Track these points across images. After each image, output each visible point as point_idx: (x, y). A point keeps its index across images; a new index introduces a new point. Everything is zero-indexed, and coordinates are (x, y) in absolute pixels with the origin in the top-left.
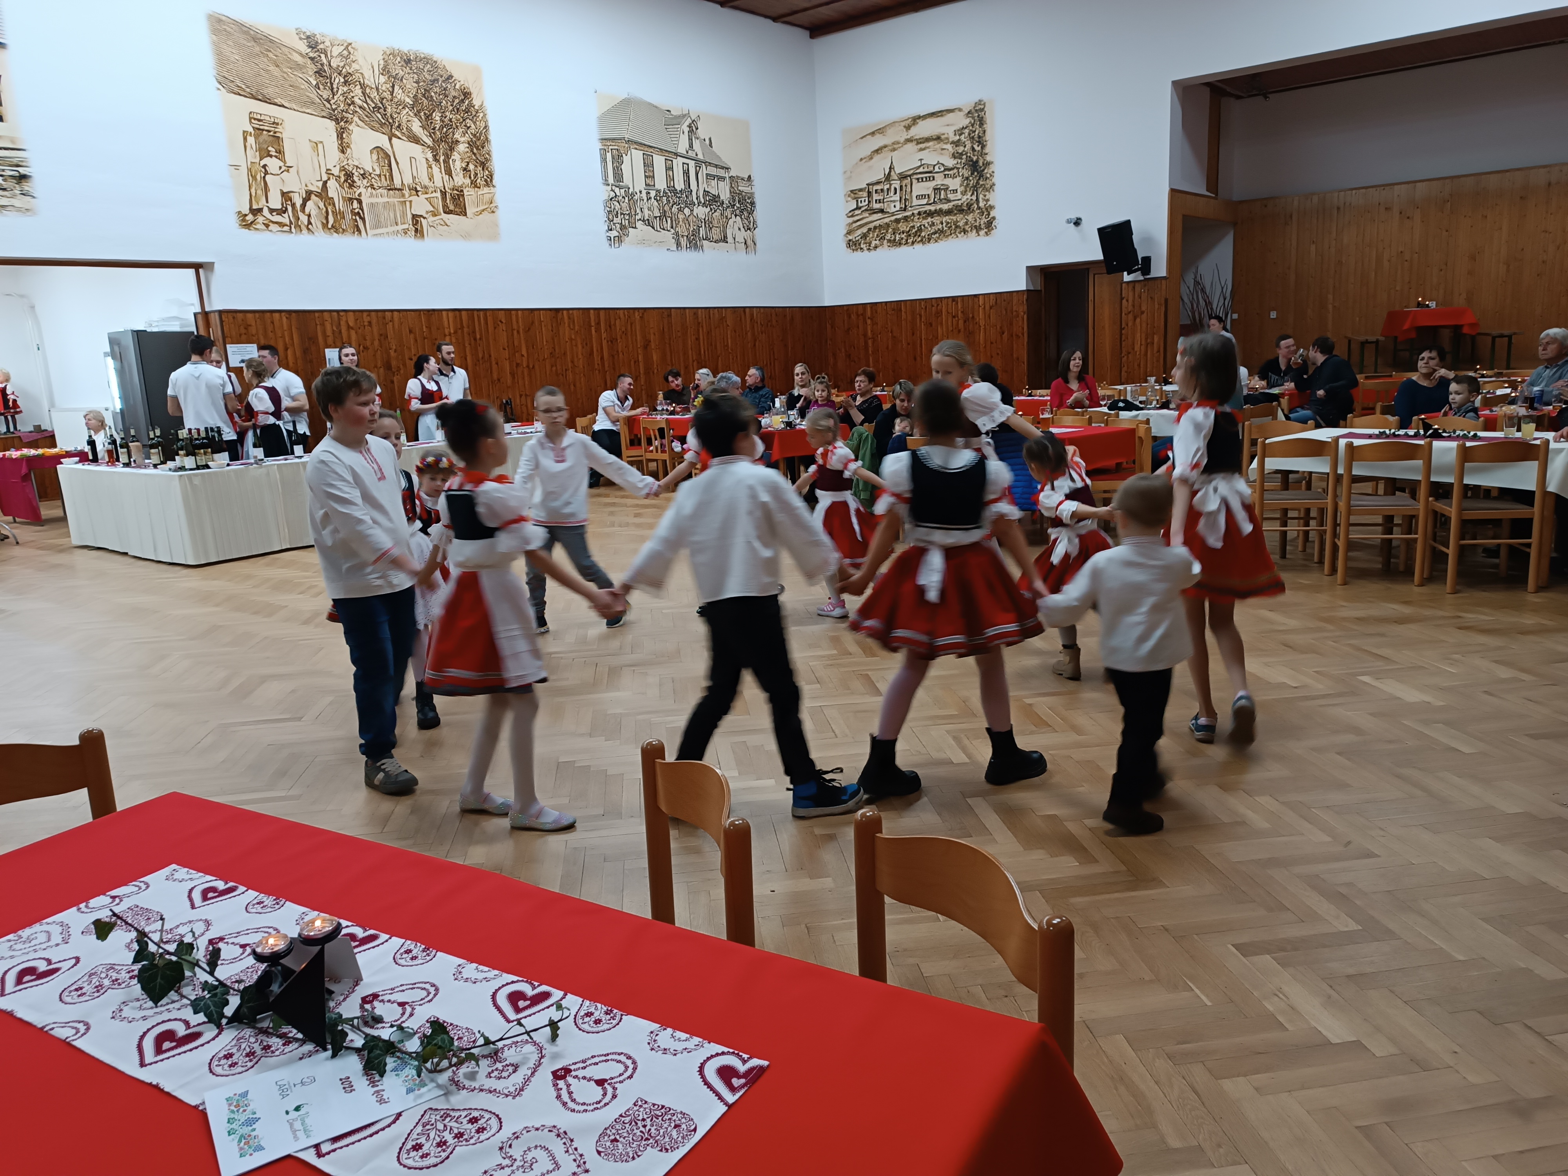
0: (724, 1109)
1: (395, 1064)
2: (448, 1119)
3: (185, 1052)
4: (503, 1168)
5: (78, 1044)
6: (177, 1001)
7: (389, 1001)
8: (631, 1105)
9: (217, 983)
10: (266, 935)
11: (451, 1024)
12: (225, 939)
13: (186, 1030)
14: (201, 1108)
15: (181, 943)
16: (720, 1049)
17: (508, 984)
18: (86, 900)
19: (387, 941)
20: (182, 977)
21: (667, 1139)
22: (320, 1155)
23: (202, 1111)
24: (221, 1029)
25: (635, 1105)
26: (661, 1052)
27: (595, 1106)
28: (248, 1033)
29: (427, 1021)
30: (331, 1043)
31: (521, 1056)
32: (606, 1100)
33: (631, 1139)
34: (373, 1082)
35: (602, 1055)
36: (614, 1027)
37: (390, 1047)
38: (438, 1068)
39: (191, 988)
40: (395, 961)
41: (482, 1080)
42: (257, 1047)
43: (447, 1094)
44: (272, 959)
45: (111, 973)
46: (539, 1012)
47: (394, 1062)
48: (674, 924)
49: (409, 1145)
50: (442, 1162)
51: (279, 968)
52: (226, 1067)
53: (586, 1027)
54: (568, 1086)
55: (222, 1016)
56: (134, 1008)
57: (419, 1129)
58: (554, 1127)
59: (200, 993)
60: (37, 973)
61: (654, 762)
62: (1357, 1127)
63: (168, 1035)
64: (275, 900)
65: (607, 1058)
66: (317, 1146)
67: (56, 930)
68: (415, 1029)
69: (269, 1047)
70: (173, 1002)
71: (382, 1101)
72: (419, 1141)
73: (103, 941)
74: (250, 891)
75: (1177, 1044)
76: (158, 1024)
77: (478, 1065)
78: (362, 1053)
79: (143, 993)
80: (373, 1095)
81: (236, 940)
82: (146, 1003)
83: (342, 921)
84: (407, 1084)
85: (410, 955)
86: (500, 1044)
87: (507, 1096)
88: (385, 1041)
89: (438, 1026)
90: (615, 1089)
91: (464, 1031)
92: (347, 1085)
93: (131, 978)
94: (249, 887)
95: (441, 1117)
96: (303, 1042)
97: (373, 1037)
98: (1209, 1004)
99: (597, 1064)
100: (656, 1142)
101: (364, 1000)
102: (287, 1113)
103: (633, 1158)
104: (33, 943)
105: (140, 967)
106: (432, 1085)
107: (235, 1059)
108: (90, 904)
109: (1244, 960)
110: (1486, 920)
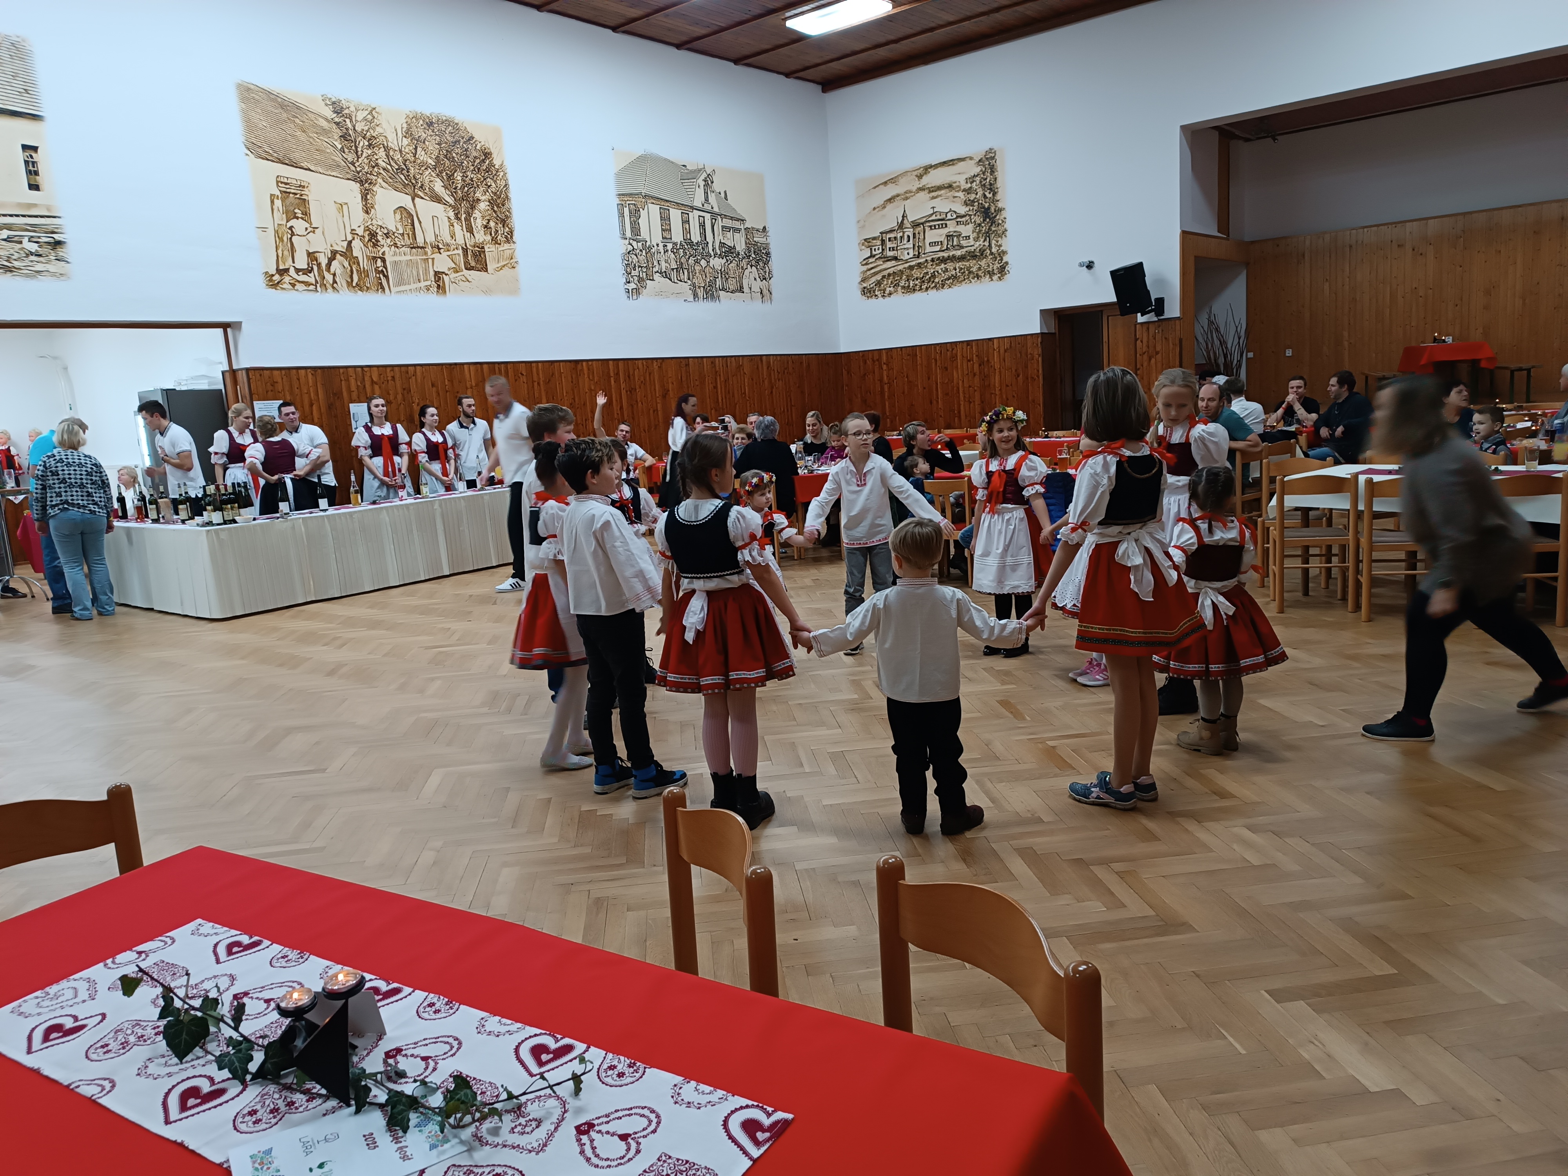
0: (750, 1163)
3: (210, 1109)
5: (103, 1101)
6: (202, 1057)
7: (412, 1055)
8: (655, 1160)
9: (241, 1039)
10: (290, 989)
11: (474, 1079)
12: (249, 994)
13: (211, 1086)
14: (225, 1166)
15: (206, 999)
16: (744, 1102)
17: (530, 1037)
18: (113, 955)
19: (410, 994)
20: (207, 1033)
23: (226, 1168)
24: (245, 1086)
25: (659, 1160)
26: (685, 1106)
27: (619, 1161)
28: (272, 1089)
29: (450, 1076)
30: (355, 1099)
31: (544, 1112)
32: (630, 1155)
34: (397, 1138)
35: (626, 1109)
36: (638, 1080)
37: (413, 1103)
38: (461, 1124)
39: (216, 1043)
40: (418, 1015)
41: (505, 1135)
42: (281, 1104)
43: (470, 1150)
44: (296, 1014)
45: (136, 1029)
46: (562, 1065)
47: (417, 1117)
48: (697, 974)
51: (303, 1022)
52: (250, 1124)
53: (609, 1080)
54: (592, 1141)
55: (247, 1072)
56: (159, 1065)
59: (225, 1049)
60: (64, 1029)
61: (675, 811)
63: (193, 1092)
64: (299, 954)
65: (631, 1112)
67: (82, 986)
68: (438, 1084)
69: (293, 1103)
70: (198, 1058)
71: (405, 1158)
73: (129, 997)
74: (274, 945)
75: (1212, 1094)
76: (183, 1081)
77: (501, 1120)
78: (386, 1108)
79: (168, 1049)
80: (396, 1151)
81: (260, 995)
82: (171, 1059)
83: (365, 975)
84: (430, 1140)
85: (433, 1009)
86: (523, 1099)
87: (530, 1151)
88: (408, 1096)
89: (461, 1081)
90: (638, 1144)
91: (487, 1085)
92: (371, 1141)
93: (156, 1034)
94: (274, 941)
95: (464, 1174)
96: (327, 1098)
97: (397, 1092)
98: (1244, 1052)
99: (621, 1118)
101: (388, 1055)
102: (311, 1170)
104: (60, 999)
105: (165, 1023)
106: (455, 1141)
107: (259, 1115)
108: (117, 961)
109: (1278, 1006)
110: (1526, 962)
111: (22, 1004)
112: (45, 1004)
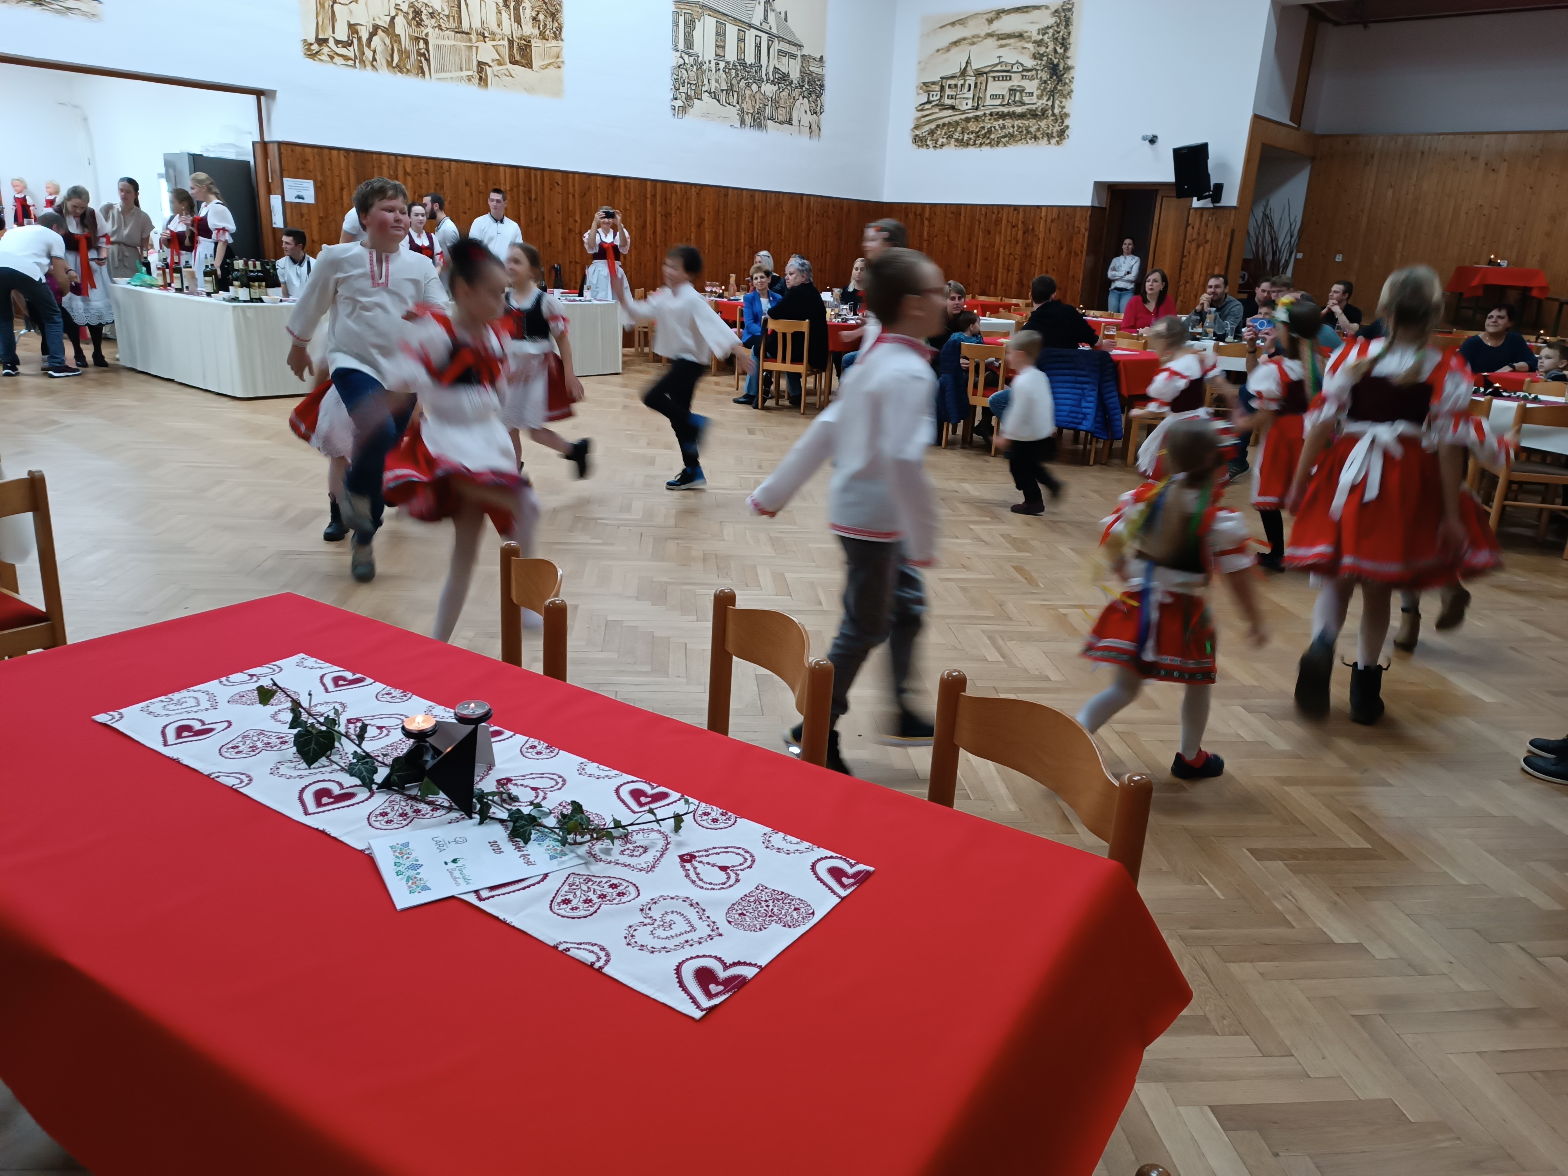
0: (838, 900)
1: (536, 835)
2: (591, 883)
3: (343, 807)
4: (645, 925)
6: (329, 765)
7: (522, 785)
8: (753, 889)
9: (365, 754)
10: (400, 722)
11: (582, 807)
12: (361, 720)
13: (341, 790)
14: (367, 852)
15: (327, 718)
16: (829, 853)
17: (628, 782)
18: (227, 674)
19: (511, 737)
20: (333, 747)
21: (789, 918)
22: (480, 899)
23: (367, 854)
24: (373, 792)
25: (756, 888)
26: (775, 851)
27: (721, 886)
28: (399, 798)
29: (560, 805)
30: (477, 813)
31: (649, 841)
32: (730, 882)
33: (756, 914)
35: (722, 848)
36: (732, 825)
37: (532, 820)
38: (576, 842)
39: (339, 756)
40: (522, 754)
41: (615, 855)
42: (408, 810)
43: (586, 863)
44: (419, 736)
45: (262, 738)
46: (660, 807)
47: (536, 833)
49: (559, 899)
50: (591, 915)
51: (427, 744)
52: (383, 822)
53: (704, 823)
54: (695, 868)
55: (372, 781)
56: (289, 768)
57: (566, 888)
58: (687, 898)
59: (350, 761)
60: (194, 730)
61: (726, 609)
62: (1353, 1016)
63: (326, 792)
64: (402, 692)
65: (727, 850)
66: (476, 892)
67: (203, 698)
68: (552, 808)
69: (420, 811)
70: (324, 766)
71: (528, 863)
72: (567, 897)
74: (377, 683)
75: (1190, 929)
76: (314, 783)
77: (612, 843)
78: (506, 824)
79: (298, 755)
80: (520, 857)
81: (372, 722)
82: (299, 764)
84: (551, 852)
85: (535, 751)
86: (630, 828)
87: (641, 870)
88: (526, 815)
89: (577, 807)
90: (736, 874)
91: (594, 816)
92: (495, 847)
93: (281, 743)
94: (376, 679)
95: (584, 880)
96: (450, 809)
97: (519, 810)
98: (1223, 898)
99: (719, 854)
100: (779, 919)
101: (500, 782)
102: (446, 863)
103: (760, 929)
104: (184, 706)
105: (296, 732)
106: (573, 855)
107: (390, 817)
108: (230, 679)
109: (1258, 863)
110: (1490, 852)
111: (149, 705)
112: (172, 707)
